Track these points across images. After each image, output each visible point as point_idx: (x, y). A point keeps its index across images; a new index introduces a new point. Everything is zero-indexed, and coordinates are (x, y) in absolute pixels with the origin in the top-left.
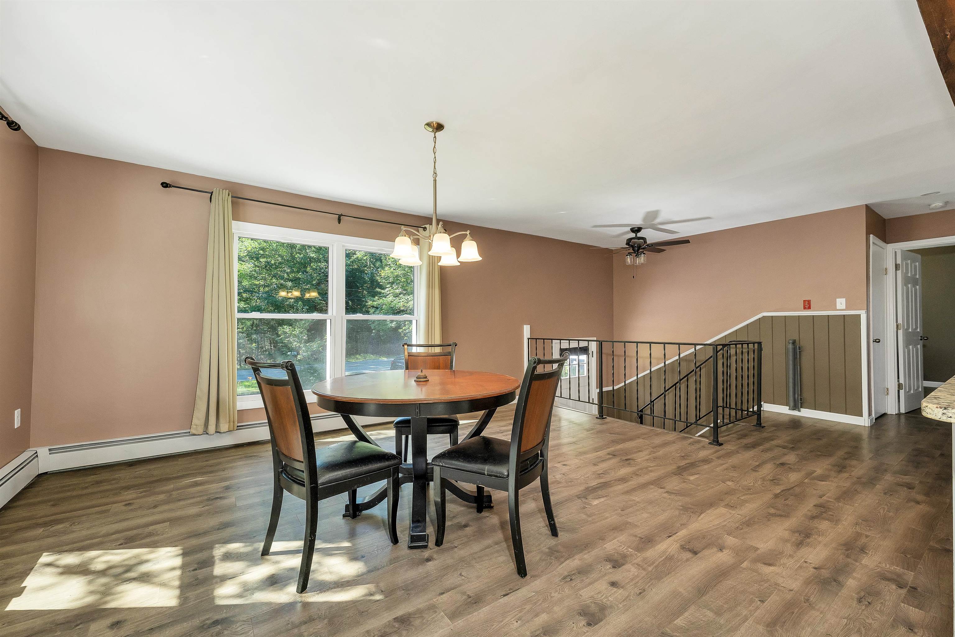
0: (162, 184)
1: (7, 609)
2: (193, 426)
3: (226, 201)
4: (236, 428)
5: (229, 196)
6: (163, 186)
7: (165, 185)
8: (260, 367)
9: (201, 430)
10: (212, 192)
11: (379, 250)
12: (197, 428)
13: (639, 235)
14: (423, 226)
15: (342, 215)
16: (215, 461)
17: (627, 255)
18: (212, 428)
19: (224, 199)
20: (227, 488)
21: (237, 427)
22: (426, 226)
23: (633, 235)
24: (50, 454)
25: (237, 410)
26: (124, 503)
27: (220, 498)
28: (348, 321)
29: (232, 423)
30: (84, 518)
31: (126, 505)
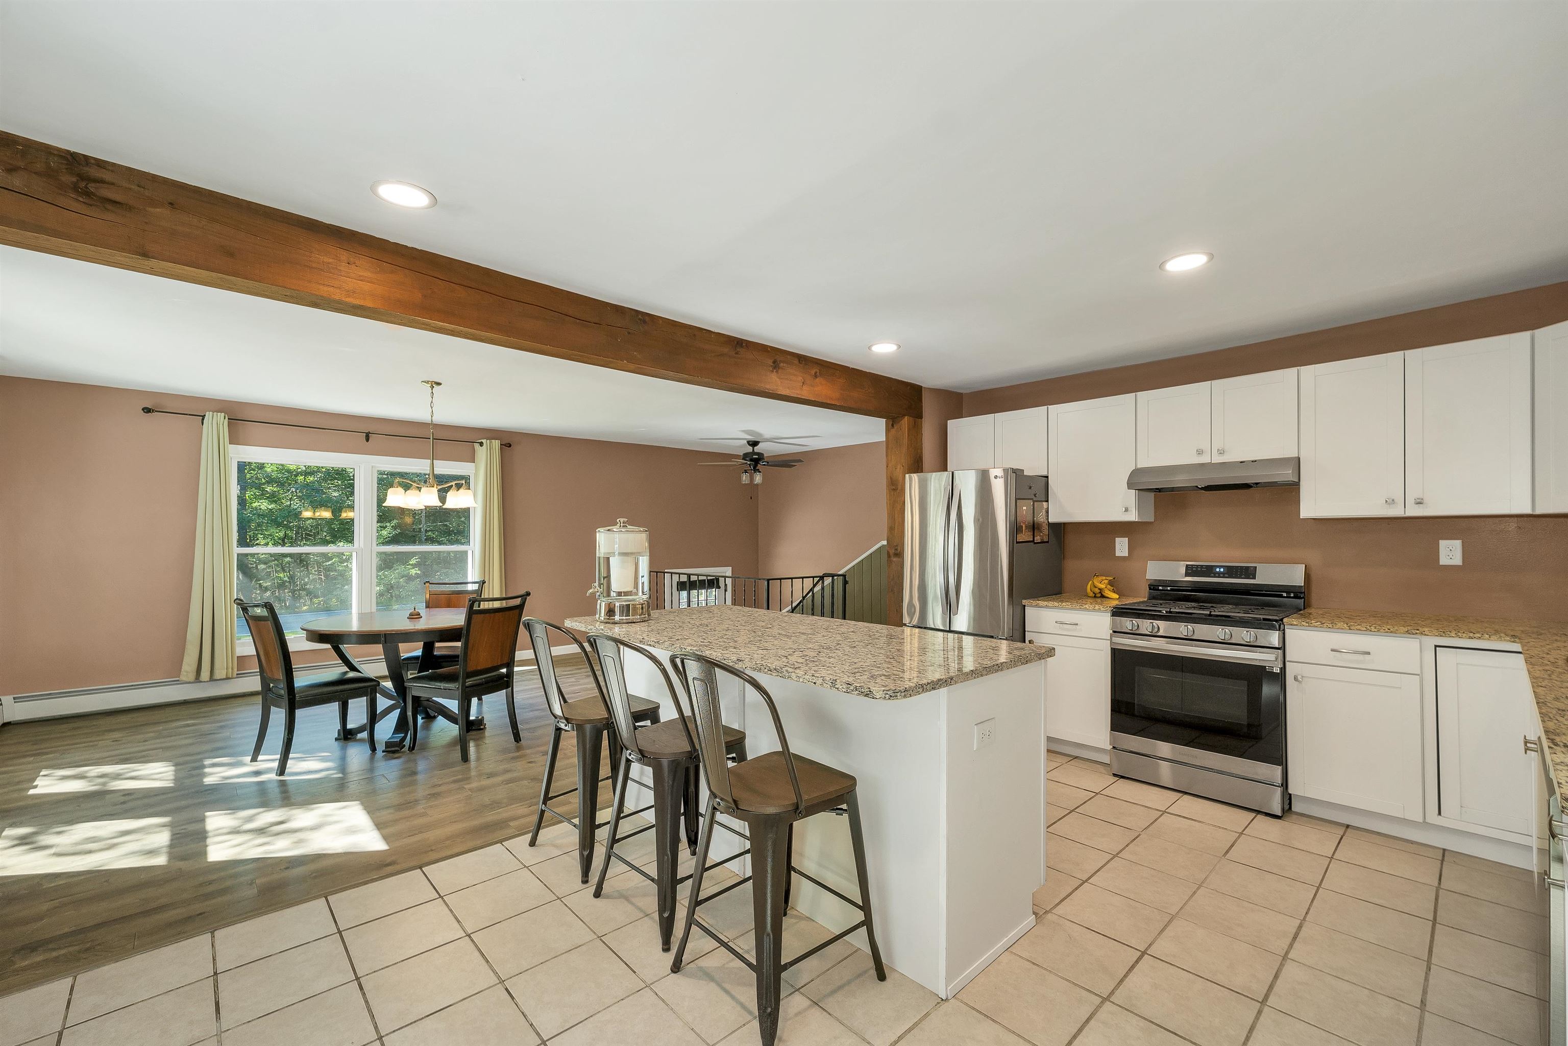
0: (143, 409)
1: (29, 793)
2: (183, 673)
3: (221, 425)
4: (235, 675)
5: (225, 418)
6: (144, 412)
7: (147, 410)
8: (249, 607)
9: (192, 677)
10: (205, 415)
11: (421, 469)
12: (187, 674)
13: (757, 449)
14: (480, 441)
15: (370, 433)
16: (210, 709)
17: (743, 473)
18: (205, 675)
19: (219, 423)
20: (221, 727)
21: (237, 674)
22: (482, 441)
23: (750, 449)
24: (15, 702)
25: (237, 657)
26: (111, 740)
27: (214, 733)
28: (380, 554)
29: (230, 670)
30: (72, 751)
31: (113, 741)
